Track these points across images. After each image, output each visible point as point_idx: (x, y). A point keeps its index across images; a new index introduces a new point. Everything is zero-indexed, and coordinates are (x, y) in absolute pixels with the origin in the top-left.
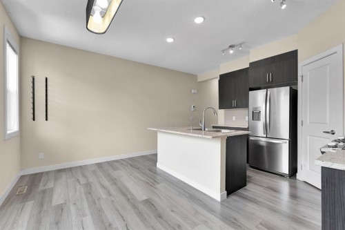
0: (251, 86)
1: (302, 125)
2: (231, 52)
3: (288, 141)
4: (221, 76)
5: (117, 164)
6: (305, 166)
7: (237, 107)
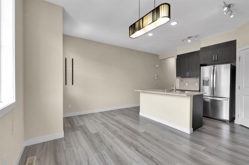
0: (202, 63)
1: (239, 89)
2: (189, 41)
3: (229, 99)
4: (178, 56)
5: (113, 113)
6: (241, 115)
7: (190, 77)
